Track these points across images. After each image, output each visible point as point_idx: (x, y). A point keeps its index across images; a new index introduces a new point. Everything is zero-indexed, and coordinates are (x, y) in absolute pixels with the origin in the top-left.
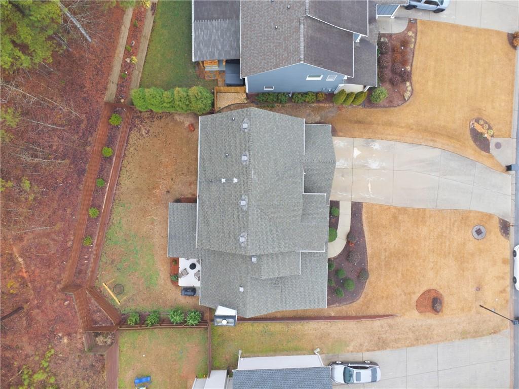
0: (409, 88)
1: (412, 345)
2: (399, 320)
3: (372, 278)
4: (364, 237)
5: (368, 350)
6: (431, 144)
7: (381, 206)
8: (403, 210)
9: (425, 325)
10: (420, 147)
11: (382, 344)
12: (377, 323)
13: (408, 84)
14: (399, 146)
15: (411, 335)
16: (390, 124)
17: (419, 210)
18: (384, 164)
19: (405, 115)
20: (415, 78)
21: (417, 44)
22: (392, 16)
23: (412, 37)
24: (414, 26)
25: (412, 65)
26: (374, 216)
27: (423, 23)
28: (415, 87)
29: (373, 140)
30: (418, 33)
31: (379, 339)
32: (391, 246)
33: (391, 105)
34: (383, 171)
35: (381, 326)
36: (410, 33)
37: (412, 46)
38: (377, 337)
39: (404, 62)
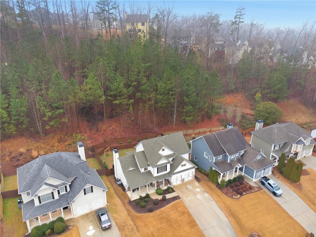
0: (238, 197)
2: (137, 233)
3: (151, 214)
4: (168, 204)
5: (116, 223)
6: (227, 215)
7: (185, 205)
8: (190, 215)
10: (221, 211)
11: (121, 229)
12: (131, 223)
14: (214, 202)
16: (219, 197)
17: (195, 222)
18: (202, 200)
19: (227, 200)
20: (243, 197)
21: (256, 193)
22: (254, 181)
23: (256, 190)
24: (260, 189)
25: (247, 194)
26: (179, 205)
27: (265, 192)
28: (241, 199)
29: (208, 193)
30: (259, 191)
31: (124, 226)
32: (171, 216)
33: (226, 194)
34: (199, 201)
35: (131, 225)
36: (256, 189)
37: (253, 191)
38: (124, 224)
39: (245, 191)
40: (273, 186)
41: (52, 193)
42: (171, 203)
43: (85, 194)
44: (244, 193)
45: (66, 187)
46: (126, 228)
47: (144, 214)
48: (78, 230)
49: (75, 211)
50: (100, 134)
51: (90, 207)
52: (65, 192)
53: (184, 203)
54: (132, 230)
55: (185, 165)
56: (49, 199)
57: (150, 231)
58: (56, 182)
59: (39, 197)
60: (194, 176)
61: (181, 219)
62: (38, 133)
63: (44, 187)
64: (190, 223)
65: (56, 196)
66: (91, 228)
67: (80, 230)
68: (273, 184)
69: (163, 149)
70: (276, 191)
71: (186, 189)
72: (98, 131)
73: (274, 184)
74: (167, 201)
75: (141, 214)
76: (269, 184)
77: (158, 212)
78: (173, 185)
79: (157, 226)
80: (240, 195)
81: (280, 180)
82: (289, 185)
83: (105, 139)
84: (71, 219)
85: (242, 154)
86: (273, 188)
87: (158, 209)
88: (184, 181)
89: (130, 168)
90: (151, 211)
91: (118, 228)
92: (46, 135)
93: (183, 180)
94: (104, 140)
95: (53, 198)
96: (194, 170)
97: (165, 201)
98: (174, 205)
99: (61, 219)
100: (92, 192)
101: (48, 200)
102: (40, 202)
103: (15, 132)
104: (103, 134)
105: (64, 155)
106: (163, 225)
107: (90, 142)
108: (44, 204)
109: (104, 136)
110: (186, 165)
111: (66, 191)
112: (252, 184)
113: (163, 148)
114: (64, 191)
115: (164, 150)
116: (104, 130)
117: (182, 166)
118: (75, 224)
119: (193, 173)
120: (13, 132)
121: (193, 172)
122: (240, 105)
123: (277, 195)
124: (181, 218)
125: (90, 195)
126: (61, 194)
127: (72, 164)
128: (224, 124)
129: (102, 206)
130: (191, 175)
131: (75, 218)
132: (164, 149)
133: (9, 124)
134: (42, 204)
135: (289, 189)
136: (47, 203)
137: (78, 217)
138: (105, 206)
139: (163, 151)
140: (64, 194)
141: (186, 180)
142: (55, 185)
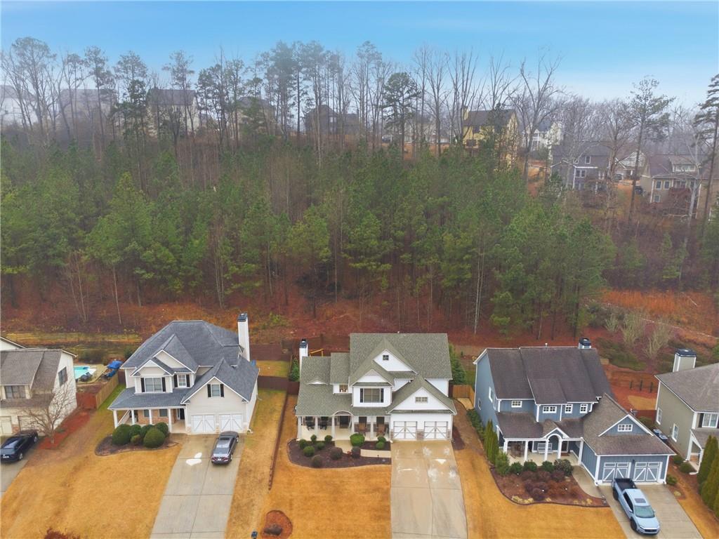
0: (526, 502)
1: (234, 500)
2: (265, 490)
3: (313, 471)
4: (356, 466)
5: (241, 461)
6: (470, 526)
7: (390, 478)
8: (386, 495)
9: (252, 518)
10: (463, 514)
11: (244, 473)
12: (267, 470)
13: (531, 500)
14: (459, 494)
15: (245, 501)
16: (480, 486)
17: (389, 512)
18: (434, 480)
19: (495, 498)
20: (540, 506)
21: (581, 508)
22: (596, 482)
23: (587, 502)
24: (600, 503)
25: (553, 503)
26: (378, 473)
27: (610, 513)
28: (530, 508)
29: (458, 473)
30: (595, 509)
31: (250, 471)
32: (347, 487)
33: (501, 488)
34: (427, 480)
35: (263, 473)
36: (589, 501)
37: (576, 502)
38: (253, 469)
39: (553, 496)
40: (634, 503)
41: (163, 379)
42: (365, 465)
43: (209, 396)
44: (548, 500)
45: (188, 377)
46: (252, 475)
47: (300, 467)
48: (179, 452)
49: (190, 423)
50: (317, 322)
51: (218, 424)
52: (185, 387)
53: (391, 474)
54: (260, 481)
55: (425, 399)
56: (158, 390)
57: (291, 496)
58: (174, 364)
59: (142, 380)
60: (449, 432)
61: (363, 497)
62: (217, 301)
63: (150, 363)
64: (376, 511)
65: (170, 388)
66: (199, 455)
67: (181, 452)
68: (636, 500)
69: (384, 356)
70: (637, 518)
71: (415, 452)
72: (315, 317)
73: (638, 501)
74: (359, 460)
75: (296, 466)
76: (626, 496)
77: (328, 471)
78: (396, 438)
79: (308, 492)
80: (535, 499)
81: (681, 504)
82: (701, 523)
83: (324, 333)
84: (182, 435)
85: (586, 412)
86: (632, 507)
87: (333, 466)
88: (423, 438)
89: (315, 380)
90: (317, 465)
91: (240, 469)
92: (228, 308)
93: (420, 435)
94: (322, 335)
95: (164, 390)
96: (449, 419)
97: (354, 458)
98: (367, 471)
99: (163, 427)
100: (222, 395)
101: (155, 390)
102: (143, 391)
103: (179, 291)
104: (321, 323)
105: (208, 327)
106: (321, 495)
107: (292, 332)
108: (149, 394)
109: (324, 329)
110: (429, 400)
111: (188, 385)
112: (585, 488)
113: (386, 353)
114: (184, 385)
115: (387, 359)
116: (328, 318)
117: (418, 400)
118: (181, 443)
119: (447, 427)
120: (177, 290)
121: (447, 422)
122: (686, 320)
123: (638, 528)
124: (365, 496)
125: (216, 399)
126: (179, 387)
127: (213, 344)
128: (609, 354)
129: (240, 431)
130: (444, 430)
131: (187, 435)
132: (388, 356)
133: (176, 276)
134: (146, 394)
135: (696, 530)
136: (153, 395)
137: (192, 436)
138: (245, 432)
139: (386, 361)
140: (184, 389)
141: (429, 437)
142: (171, 367)
